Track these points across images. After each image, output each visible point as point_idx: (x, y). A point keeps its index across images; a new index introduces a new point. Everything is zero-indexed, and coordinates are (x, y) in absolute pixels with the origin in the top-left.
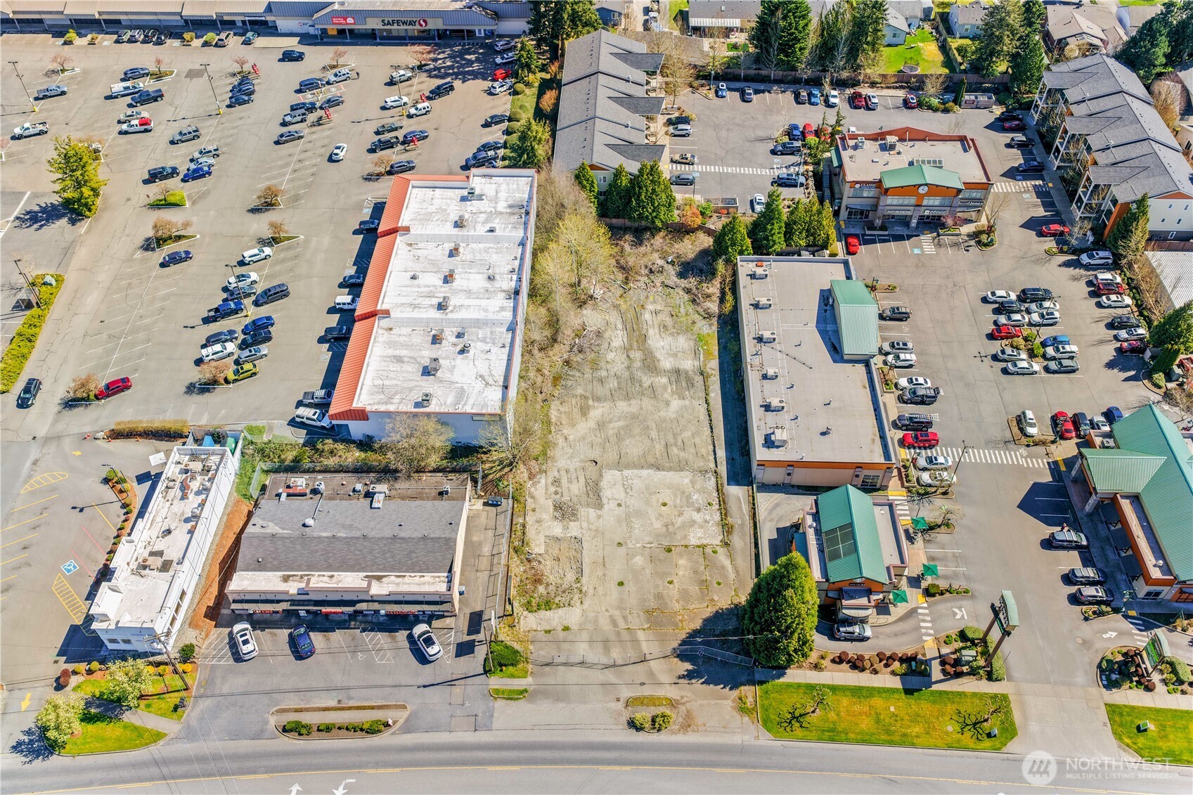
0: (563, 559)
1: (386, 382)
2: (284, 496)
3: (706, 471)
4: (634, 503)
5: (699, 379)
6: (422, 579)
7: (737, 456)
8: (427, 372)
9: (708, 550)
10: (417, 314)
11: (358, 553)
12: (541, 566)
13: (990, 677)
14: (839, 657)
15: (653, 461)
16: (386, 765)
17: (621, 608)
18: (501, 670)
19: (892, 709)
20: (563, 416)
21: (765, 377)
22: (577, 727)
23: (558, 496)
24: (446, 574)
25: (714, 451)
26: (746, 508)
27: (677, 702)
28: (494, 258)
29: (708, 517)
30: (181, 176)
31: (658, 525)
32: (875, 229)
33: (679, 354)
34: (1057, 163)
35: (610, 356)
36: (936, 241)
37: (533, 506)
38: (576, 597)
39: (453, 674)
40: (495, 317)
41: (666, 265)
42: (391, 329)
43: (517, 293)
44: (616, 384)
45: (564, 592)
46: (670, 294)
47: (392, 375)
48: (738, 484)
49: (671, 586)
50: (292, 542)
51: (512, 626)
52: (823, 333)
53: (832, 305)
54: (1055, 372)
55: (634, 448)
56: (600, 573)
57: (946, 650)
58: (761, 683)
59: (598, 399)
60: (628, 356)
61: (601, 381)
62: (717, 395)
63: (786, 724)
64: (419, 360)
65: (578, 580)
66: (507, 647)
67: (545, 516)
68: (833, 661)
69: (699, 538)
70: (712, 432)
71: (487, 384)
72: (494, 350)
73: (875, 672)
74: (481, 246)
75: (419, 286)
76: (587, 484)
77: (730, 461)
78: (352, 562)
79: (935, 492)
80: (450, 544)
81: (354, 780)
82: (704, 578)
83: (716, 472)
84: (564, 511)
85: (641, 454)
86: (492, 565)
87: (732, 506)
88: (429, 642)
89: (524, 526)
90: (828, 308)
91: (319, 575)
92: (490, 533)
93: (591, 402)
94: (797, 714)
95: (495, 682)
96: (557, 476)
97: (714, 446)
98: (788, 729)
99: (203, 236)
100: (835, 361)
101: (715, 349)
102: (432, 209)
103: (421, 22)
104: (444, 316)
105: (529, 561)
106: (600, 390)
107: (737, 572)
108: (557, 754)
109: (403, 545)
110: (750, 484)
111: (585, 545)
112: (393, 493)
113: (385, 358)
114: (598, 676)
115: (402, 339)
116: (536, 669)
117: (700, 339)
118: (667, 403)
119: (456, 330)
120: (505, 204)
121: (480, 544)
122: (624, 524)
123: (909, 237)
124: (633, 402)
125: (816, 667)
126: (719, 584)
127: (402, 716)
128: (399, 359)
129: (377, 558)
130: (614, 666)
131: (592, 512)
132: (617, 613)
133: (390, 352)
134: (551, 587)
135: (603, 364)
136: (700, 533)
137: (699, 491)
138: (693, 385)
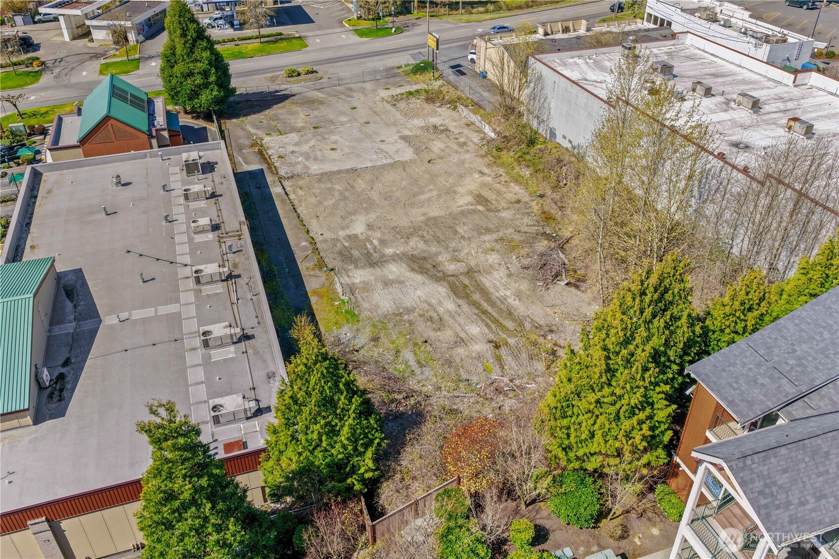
3: (292, 177)
9: (275, 133)
22: (352, 65)
23: (451, 137)
26: (238, 160)
29: (281, 150)
31: (334, 137)
37: (470, 126)
38: (389, 100)
45: (401, 99)
48: (250, 173)
49: (306, 114)
56: (376, 109)
59: (471, 211)
60: (465, 264)
62: (297, 245)
65: (394, 105)
67: (452, 124)
69: (288, 137)
70: (295, 209)
76: (428, 148)
77: (262, 188)
82: (276, 121)
83: (280, 178)
84: (437, 129)
85: (380, 175)
87: (254, 159)
93: (479, 207)
107: (243, 129)
111: (400, 118)
122: (370, 133)
126: (260, 122)
131: (407, 133)
136: (287, 140)
137: (297, 164)
138: (340, 253)
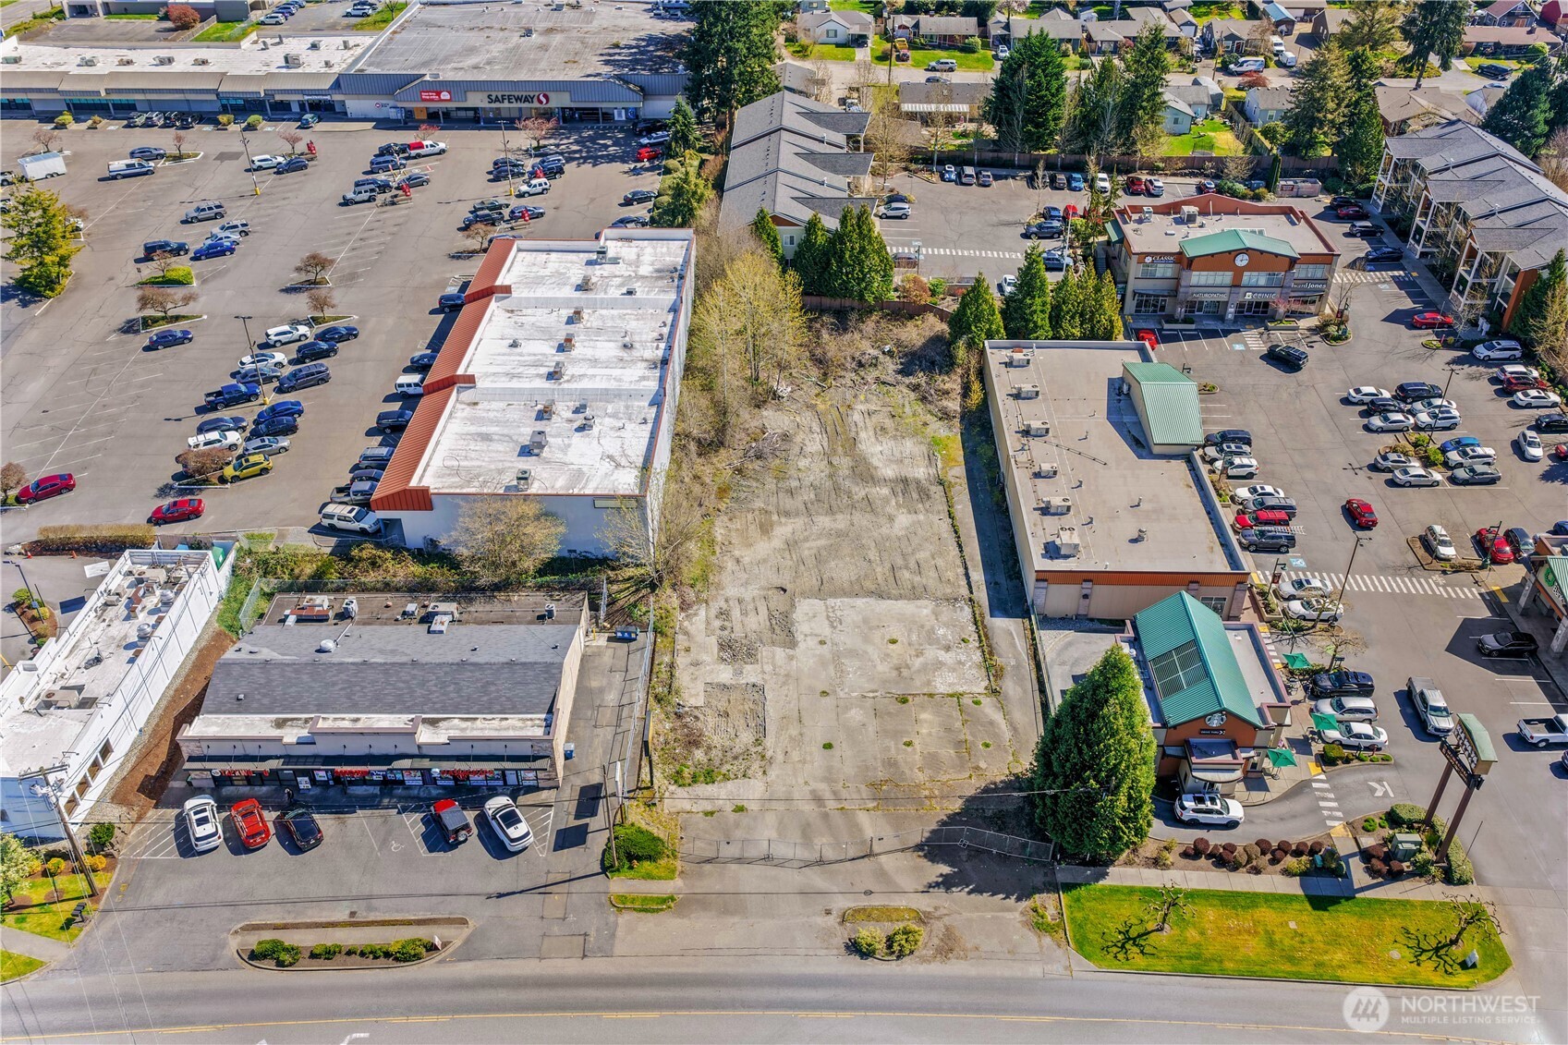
0: (734, 715)
1: (462, 464)
2: (292, 619)
3: (956, 599)
4: (847, 639)
5: (937, 491)
6: (504, 723)
7: (1002, 579)
8: (526, 451)
9: (966, 701)
10: (515, 384)
11: (401, 685)
12: (699, 724)
13: (1449, 878)
14: (1196, 848)
15: (873, 587)
16: (424, 1010)
17: (829, 779)
18: (631, 868)
19: (1292, 925)
20: (733, 534)
21: (1037, 475)
22: (760, 951)
23: (726, 632)
24: (544, 716)
25: (967, 576)
26: (1021, 646)
27: (928, 915)
28: (633, 325)
29: (963, 658)
30: (191, 254)
31: (883, 668)
32: (1176, 322)
33: (906, 461)
34: (1419, 249)
35: (803, 463)
36: (1265, 336)
37: (686, 644)
38: (756, 766)
39: (549, 872)
40: (632, 387)
41: (881, 356)
42: (476, 404)
43: (665, 361)
44: (812, 496)
45: (736, 758)
46: (888, 392)
47: (473, 455)
48: (1007, 614)
49: (909, 749)
50: (297, 671)
51: (650, 805)
52: (1118, 426)
53: (1128, 395)
54: (1465, 483)
55: (842, 571)
56: (794, 732)
57: (1368, 841)
58: (1068, 887)
59: (787, 514)
60: (830, 463)
61: (791, 492)
62: (965, 507)
63: (1115, 950)
64: (515, 438)
65: (758, 742)
66: (640, 831)
67: (705, 657)
68: (1185, 855)
69: (950, 685)
70: (961, 551)
71: (618, 466)
72: (629, 426)
73: (1257, 871)
74: (615, 312)
75: (521, 355)
76: (771, 617)
77: (992, 585)
78: (390, 699)
79: (1314, 627)
80: (552, 673)
81: (367, 1035)
82: (962, 737)
83: (971, 600)
84: (733, 650)
85: (853, 579)
86: (619, 718)
87: (1001, 642)
88: (511, 819)
89: (672, 666)
90: (1122, 397)
91: (335, 719)
92: (618, 677)
93: (775, 517)
94: (1133, 933)
95: (619, 884)
96: (725, 606)
97: (966, 568)
98: (1121, 956)
99: (211, 316)
100: (1140, 457)
101: (959, 454)
102: (547, 272)
103: (542, 98)
104: (556, 386)
105: (679, 716)
106: (788, 503)
107: (1015, 729)
108: (725, 994)
109: (477, 674)
110: (1026, 614)
111: (769, 695)
112: (465, 616)
113: (463, 436)
114: (793, 878)
115: (491, 415)
116: (688, 867)
117: (935, 443)
118: (891, 519)
119: (573, 405)
120: (651, 269)
121: (601, 690)
122: (831, 668)
123: (1226, 333)
124: (839, 517)
125: (1156, 862)
126: (987, 746)
127: (458, 936)
128: (486, 438)
129: (431, 692)
130: (821, 862)
131: (780, 653)
132: (823, 788)
133: (473, 429)
134: (714, 751)
135: (792, 472)
136: (951, 678)
137: (946, 625)
138: (929, 497)
